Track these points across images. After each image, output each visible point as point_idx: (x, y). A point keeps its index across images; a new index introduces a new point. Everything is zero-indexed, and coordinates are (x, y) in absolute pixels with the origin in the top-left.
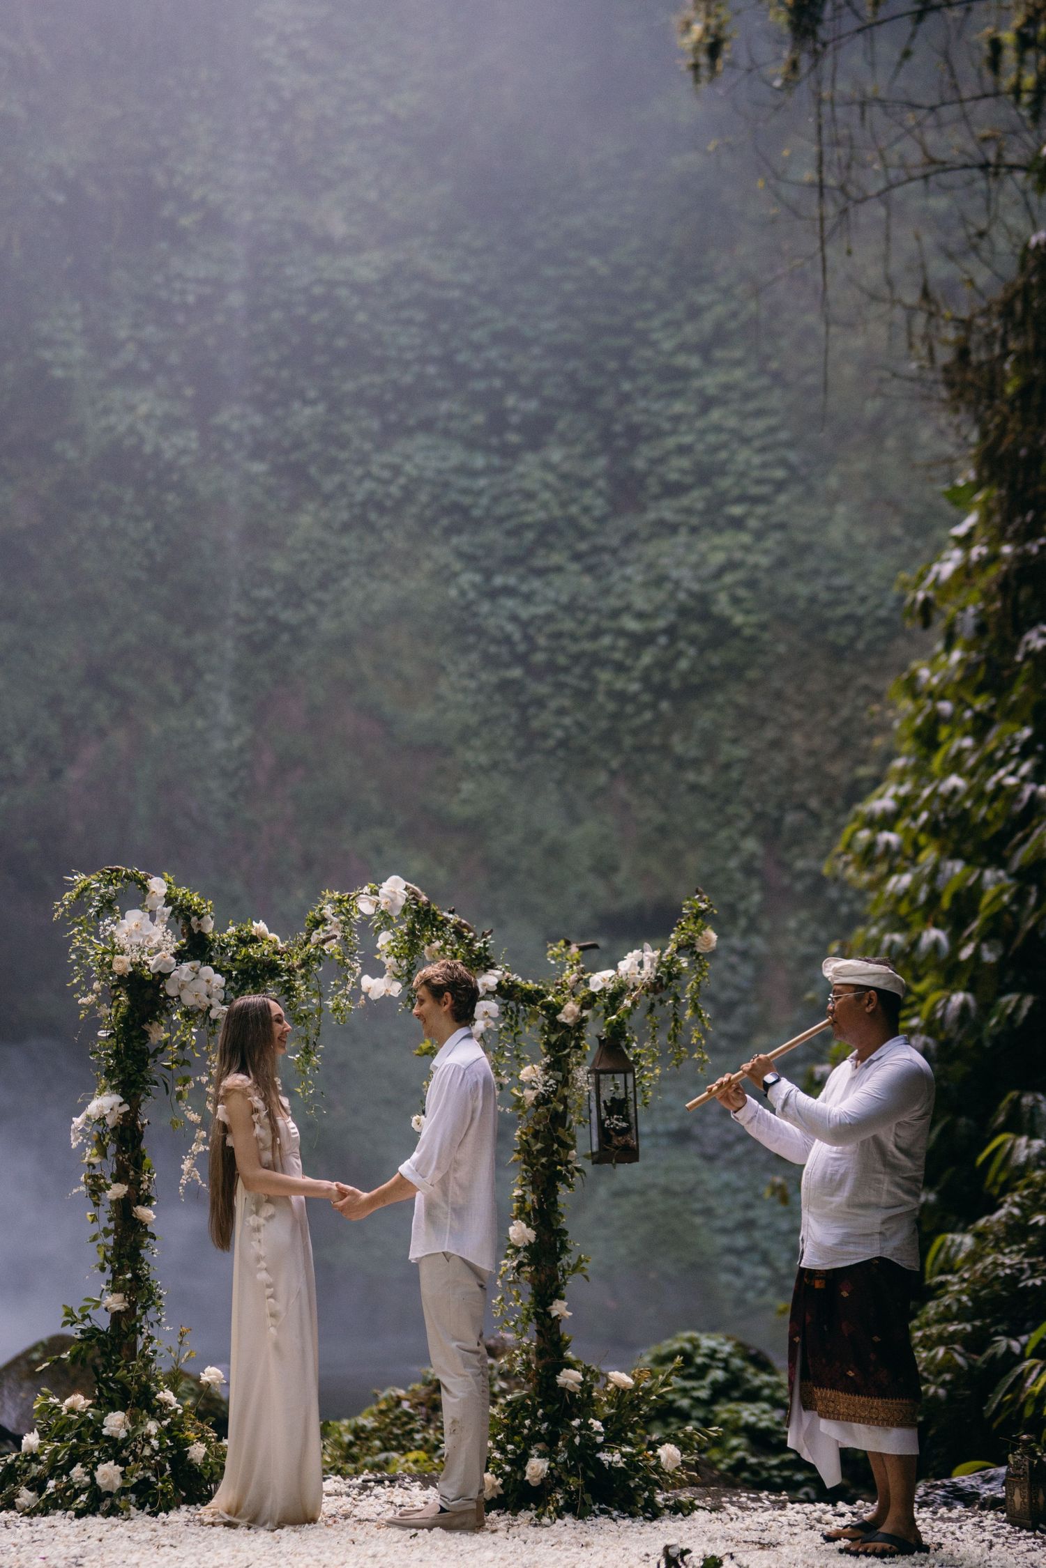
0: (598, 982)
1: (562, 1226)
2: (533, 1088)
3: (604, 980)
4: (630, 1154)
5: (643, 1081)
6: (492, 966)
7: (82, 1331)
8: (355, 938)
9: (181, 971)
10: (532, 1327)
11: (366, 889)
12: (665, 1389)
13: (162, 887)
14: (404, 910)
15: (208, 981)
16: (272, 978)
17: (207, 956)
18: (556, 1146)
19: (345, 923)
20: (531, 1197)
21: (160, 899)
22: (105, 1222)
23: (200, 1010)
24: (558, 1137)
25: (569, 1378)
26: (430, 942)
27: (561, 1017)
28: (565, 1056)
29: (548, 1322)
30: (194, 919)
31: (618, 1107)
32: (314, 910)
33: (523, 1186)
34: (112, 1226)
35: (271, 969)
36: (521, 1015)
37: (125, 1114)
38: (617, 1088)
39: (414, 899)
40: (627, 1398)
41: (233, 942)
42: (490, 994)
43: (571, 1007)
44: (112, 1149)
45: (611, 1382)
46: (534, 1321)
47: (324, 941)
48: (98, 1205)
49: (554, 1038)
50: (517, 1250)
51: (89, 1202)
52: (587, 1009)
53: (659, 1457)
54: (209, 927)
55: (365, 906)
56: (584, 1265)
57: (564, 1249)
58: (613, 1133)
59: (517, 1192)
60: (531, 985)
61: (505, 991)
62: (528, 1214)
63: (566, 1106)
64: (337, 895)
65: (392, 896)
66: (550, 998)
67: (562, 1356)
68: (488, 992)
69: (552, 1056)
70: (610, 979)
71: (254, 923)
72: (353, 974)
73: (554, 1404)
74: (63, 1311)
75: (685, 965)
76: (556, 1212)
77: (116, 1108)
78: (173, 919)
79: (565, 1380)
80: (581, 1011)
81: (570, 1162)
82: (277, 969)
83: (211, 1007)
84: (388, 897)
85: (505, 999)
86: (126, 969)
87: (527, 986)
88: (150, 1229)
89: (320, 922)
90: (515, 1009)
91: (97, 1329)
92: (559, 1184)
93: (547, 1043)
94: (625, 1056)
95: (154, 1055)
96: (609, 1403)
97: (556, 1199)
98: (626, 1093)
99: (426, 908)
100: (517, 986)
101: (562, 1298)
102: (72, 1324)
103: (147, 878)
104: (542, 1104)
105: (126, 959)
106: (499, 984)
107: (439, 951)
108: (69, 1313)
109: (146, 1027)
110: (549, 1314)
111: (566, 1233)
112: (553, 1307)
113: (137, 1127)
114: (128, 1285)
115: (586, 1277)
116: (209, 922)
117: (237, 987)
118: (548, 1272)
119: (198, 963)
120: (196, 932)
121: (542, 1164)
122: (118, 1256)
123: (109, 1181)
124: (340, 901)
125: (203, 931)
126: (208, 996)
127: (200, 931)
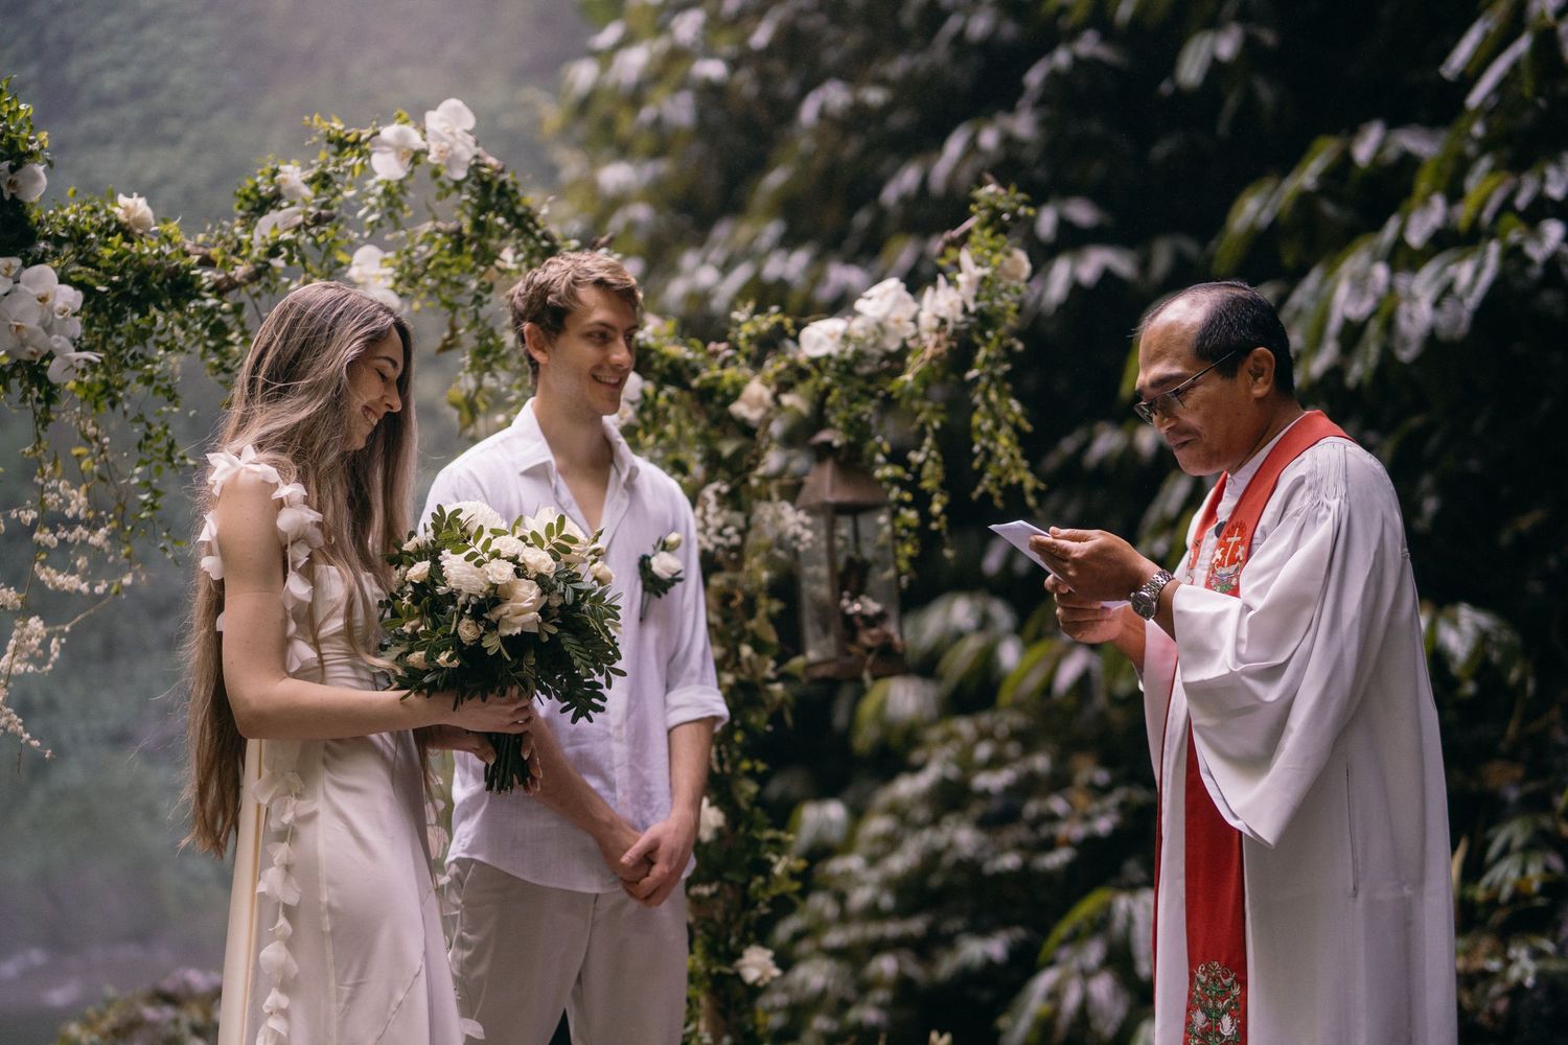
0: (818, 340)
3: (827, 337)
4: (893, 663)
10: (707, 1003)
15: (43, 299)
17: (33, 251)
27: (739, 408)
29: (737, 992)
35: (181, 287)
43: (756, 390)
46: (705, 989)
52: (788, 394)
54: (34, 190)
58: (861, 623)
64: (338, 125)
65: (450, 138)
66: (711, 376)
70: (841, 335)
71: (122, 199)
80: (776, 398)
82: (191, 284)
83: (50, 356)
84: (440, 138)
87: (671, 351)
94: (872, 482)
110: (738, 977)
112: (740, 962)
116: (35, 178)
119: (17, 262)
125: (20, 197)
126: (48, 330)
127: (13, 196)
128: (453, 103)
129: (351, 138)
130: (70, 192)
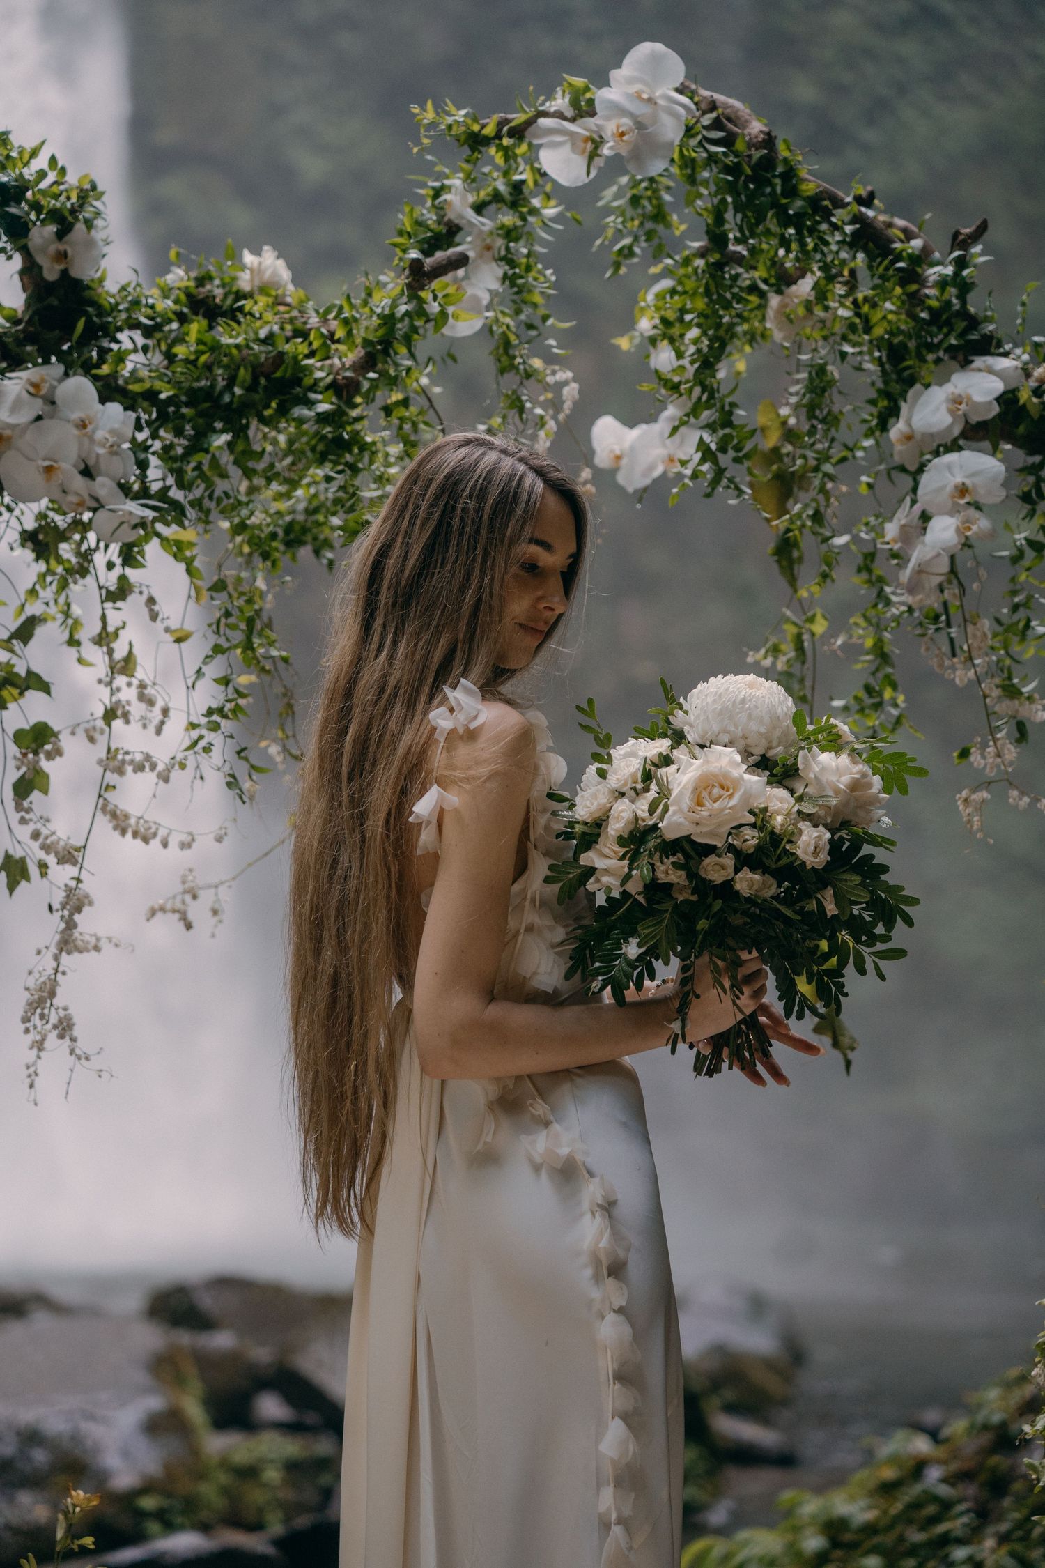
6: (988, 346)
8: (542, 278)
11: (560, 102)
15: (83, 425)
16: (283, 411)
17: (86, 353)
19: (510, 234)
26: (784, 280)
30: (42, 234)
32: (421, 200)
39: (717, 125)
42: (970, 433)
61: (1030, 424)
64: (457, 117)
65: (641, 110)
68: (968, 426)
71: (248, 258)
72: (557, 403)
82: (298, 381)
83: (94, 506)
84: (621, 111)
85: (1031, 453)
99: (757, 154)
106: (1008, 402)
107: (806, 307)
116: (90, 243)
117: (179, 447)
119: (57, 368)
120: (51, 273)
124: (476, 142)
125: (75, 273)
126: (86, 471)
127: (65, 273)
128: (646, 48)
129: (489, 131)
130: (173, 254)
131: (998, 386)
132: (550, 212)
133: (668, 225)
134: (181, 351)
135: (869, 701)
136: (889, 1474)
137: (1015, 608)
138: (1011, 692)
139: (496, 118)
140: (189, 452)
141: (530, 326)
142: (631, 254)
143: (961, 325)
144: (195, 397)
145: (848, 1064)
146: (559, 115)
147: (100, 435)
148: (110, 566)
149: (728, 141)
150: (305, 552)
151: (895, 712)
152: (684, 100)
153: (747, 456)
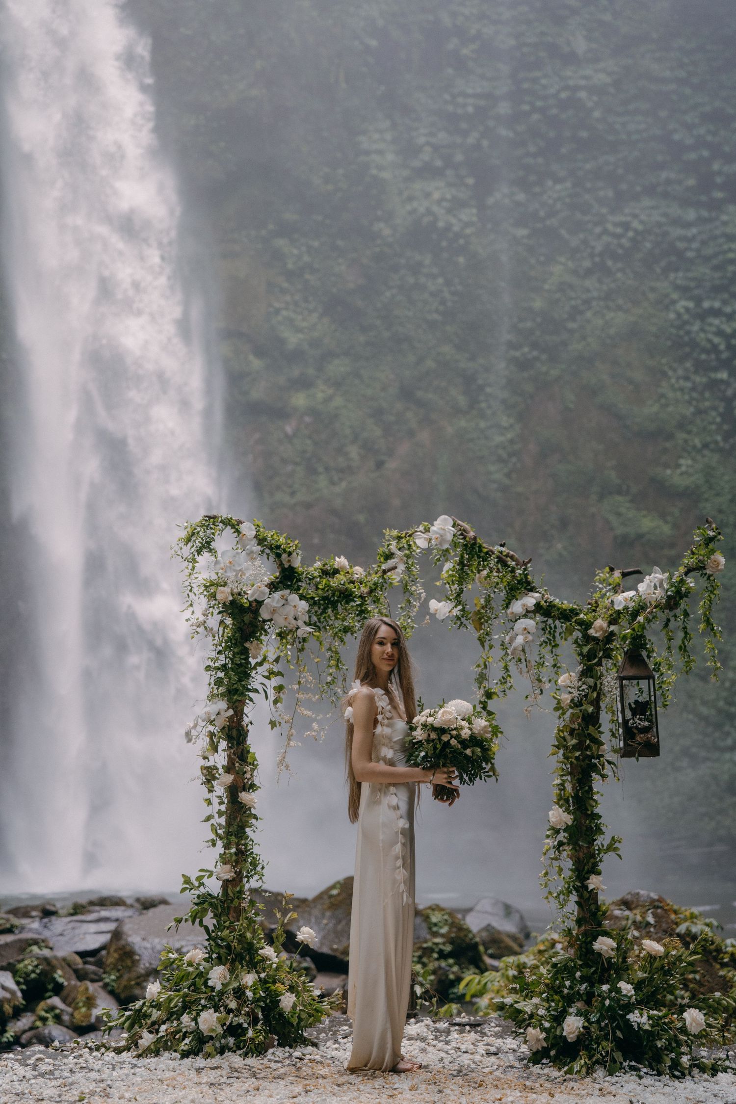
0: (621, 601)
1: (596, 811)
2: (570, 693)
3: (626, 600)
4: (652, 750)
5: (664, 686)
6: (532, 590)
7: (199, 897)
8: (416, 569)
9: (273, 598)
10: (574, 897)
11: (421, 528)
12: (694, 957)
13: (252, 530)
14: (455, 545)
15: (295, 607)
16: (347, 603)
17: (296, 586)
18: (588, 742)
19: (408, 557)
20: (569, 787)
21: (251, 540)
22: (216, 807)
23: (291, 631)
24: (589, 735)
25: (604, 945)
26: (479, 571)
27: (592, 632)
28: (595, 664)
29: (586, 895)
30: (284, 556)
31: (640, 708)
32: (383, 546)
33: (562, 776)
34: (223, 808)
35: (346, 596)
36: (558, 630)
37: (230, 718)
38: (642, 692)
39: (462, 534)
40: (657, 964)
41: (316, 574)
42: (527, 614)
43: (600, 623)
44: (223, 744)
45: (644, 950)
46: (574, 892)
47: (385, 572)
48: (212, 792)
49: (585, 650)
50: (557, 832)
51: (204, 789)
52: (614, 624)
53: (685, 1020)
54: (297, 563)
55: (421, 542)
56: (617, 845)
57: (599, 830)
58: (635, 731)
59: (558, 781)
60: (566, 605)
61: (544, 610)
62: (567, 801)
63: (598, 708)
64: (395, 533)
65: (442, 532)
66: (582, 616)
67: (599, 924)
68: (528, 611)
69: (585, 665)
70: (631, 599)
71: (337, 559)
72: (420, 599)
73: (591, 967)
74: (182, 880)
75: (692, 585)
76: (592, 798)
77: (222, 713)
78: (265, 556)
79: (600, 946)
80: (609, 626)
81: (602, 756)
82: (351, 595)
83: (298, 628)
84: (436, 532)
85: (543, 617)
86: (227, 598)
87: (564, 606)
88: (253, 811)
89: (389, 556)
90: (553, 626)
91: (210, 895)
92: (593, 775)
93: (581, 654)
94: (646, 665)
95: (255, 668)
96: (643, 969)
97: (591, 788)
98: (650, 698)
99: (472, 542)
100: (555, 606)
101: (599, 873)
102: (191, 889)
103: (240, 522)
104: (577, 706)
105: (227, 590)
106: (538, 606)
107: (486, 578)
108: (187, 880)
109: (247, 645)
110: (587, 887)
111: (600, 817)
112: (588, 881)
113: (242, 727)
114: (234, 858)
115: (619, 856)
116: (297, 558)
117: (319, 612)
118: (585, 851)
119: (288, 591)
120: (286, 566)
121: (577, 758)
122: (228, 834)
123: (221, 771)
124: (399, 538)
125: (292, 565)
126: (295, 619)
127: (290, 566)
128: (443, 517)
129: (403, 535)
130: (317, 558)
131: (534, 601)
132: (418, 551)
133: (450, 553)
134: (320, 586)
135: (503, 681)
136: (542, 948)
137: (541, 658)
138: (540, 681)
139: (404, 532)
140: (321, 614)
141: (413, 581)
142: (440, 560)
143: (525, 585)
144: (324, 598)
145: (497, 780)
146: (421, 532)
147: (300, 609)
148: (300, 643)
149: (464, 538)
150: (349, 634)
151: (510, 684)
152: (453, 529)
153: (469, 619)
